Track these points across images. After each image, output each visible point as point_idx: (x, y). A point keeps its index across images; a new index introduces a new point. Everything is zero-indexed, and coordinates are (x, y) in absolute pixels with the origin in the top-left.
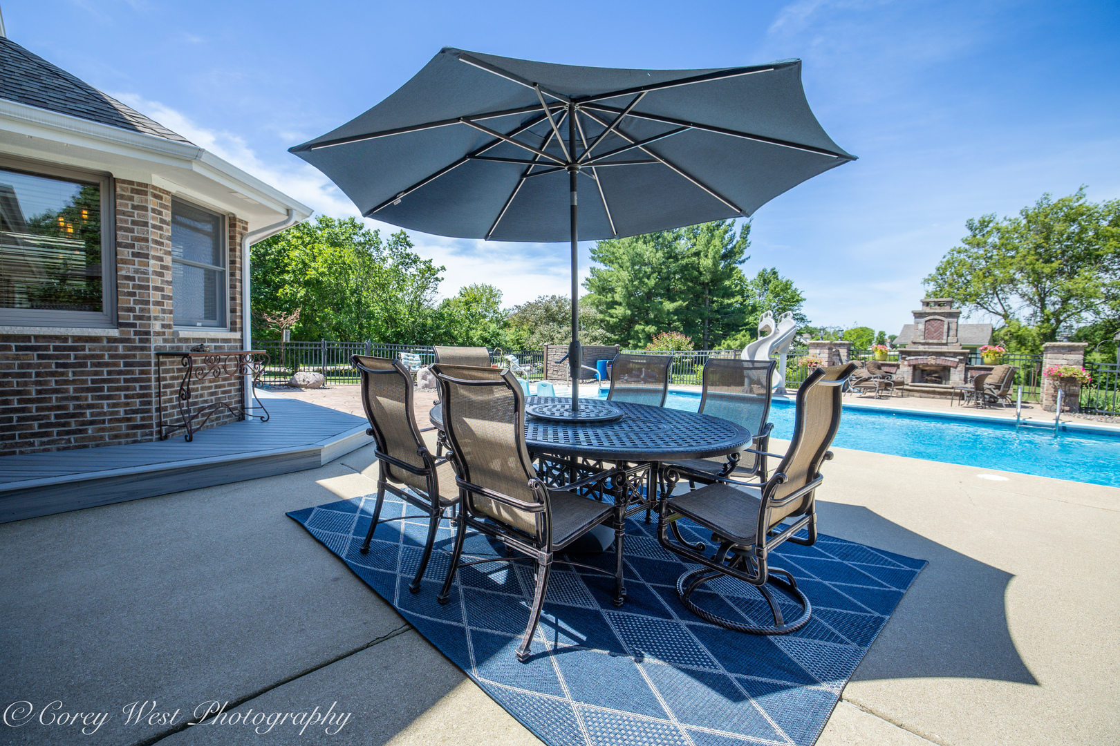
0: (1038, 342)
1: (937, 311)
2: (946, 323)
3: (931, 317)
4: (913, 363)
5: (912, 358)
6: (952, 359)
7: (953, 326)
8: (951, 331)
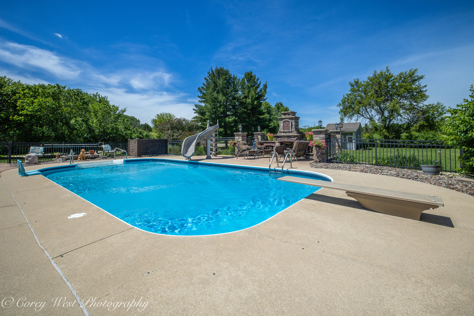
0: (382, 129)
1: (287, 117)
2: (290, 122)
3: (285, 120)
4: (280, 141)
5: (279, 139)
6: (293, 139)
7: (294, 123)
8: (293, 126)
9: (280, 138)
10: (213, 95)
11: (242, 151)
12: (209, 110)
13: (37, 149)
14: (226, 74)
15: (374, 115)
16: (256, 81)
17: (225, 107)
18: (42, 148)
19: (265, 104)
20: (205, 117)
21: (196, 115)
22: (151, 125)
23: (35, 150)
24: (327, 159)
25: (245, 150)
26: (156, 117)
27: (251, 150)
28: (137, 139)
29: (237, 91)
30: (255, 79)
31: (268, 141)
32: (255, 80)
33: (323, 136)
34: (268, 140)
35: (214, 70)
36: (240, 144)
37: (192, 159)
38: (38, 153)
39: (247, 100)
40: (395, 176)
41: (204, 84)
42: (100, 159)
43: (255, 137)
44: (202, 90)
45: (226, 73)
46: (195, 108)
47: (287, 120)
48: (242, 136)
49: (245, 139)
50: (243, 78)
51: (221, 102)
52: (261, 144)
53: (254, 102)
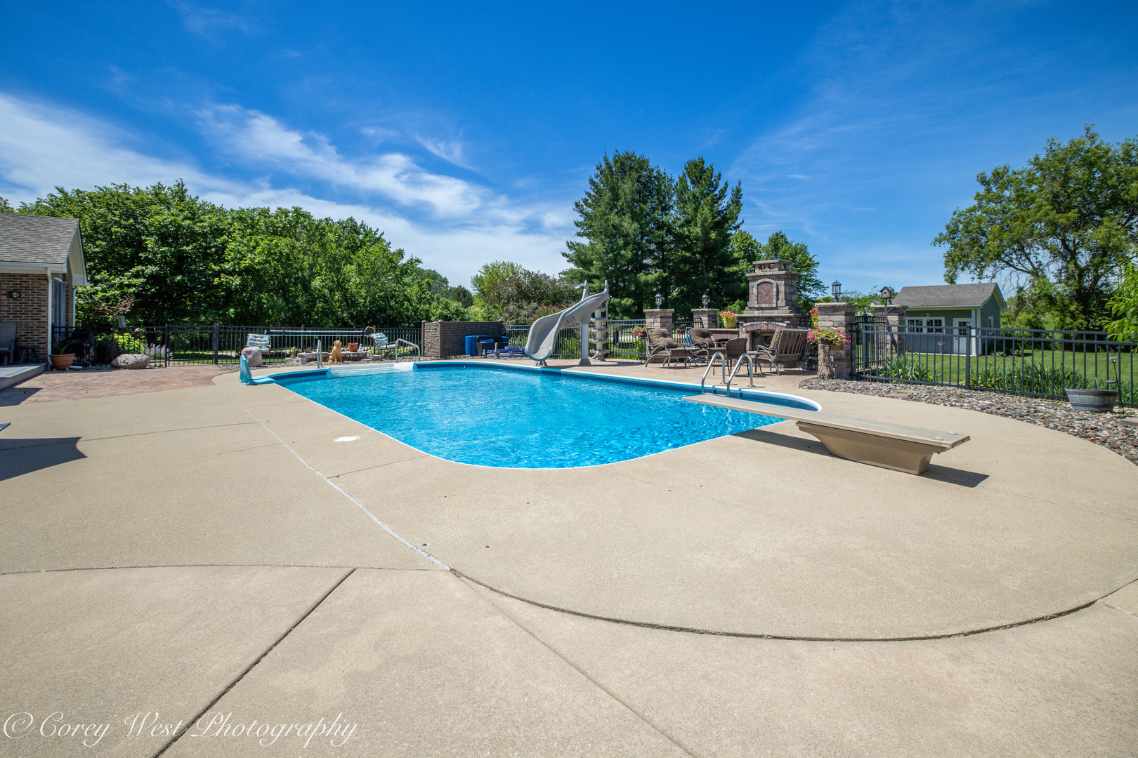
0: (1067, 302)
1: (766, 274)
2: (775, 285)
3: (762, 280)
4: (750, 329)
5: (749, 324)
6: (781, 324)
7: (782, 289)
8: (780, 294)
9: (750, 322)
10: (608, 219)
11: (658, 349)
12: (600, 255)
13: (259, 339)
14: (642, 168)
15: (1045, 262)
16: (715, 180)
17: (638, 246)
18: (266, 338)
19: (741, 237)
20: (590, 271)
21: (572, 266)
22: (473, 290)
23: (255, 340)
24: (850, 371)
25: (663, 349)
26: (483, 271)
27: (678, 348)
28: (440, 321)
29: (665, 209)
30: (711, 178)
31: (723, 329)
32: (713, 180)
33: (841, 318)
34: (722, 327)
35: (611, 161)
36: (652, 333)
37: (548, 365)
38: (261, 347)
39: (692, 230)
40: (978, 410)
41: (589, 194)
42: (368, 362)
43: (695, 319)
44: (585, 207)
45: (642, 165)
46: (568, 251)
47: (768, 280)
48: (661, 317)
49: (668, 324)
50: (681, 175)
51: (627, 236)
52: (705, 335)
53: (708, 233)
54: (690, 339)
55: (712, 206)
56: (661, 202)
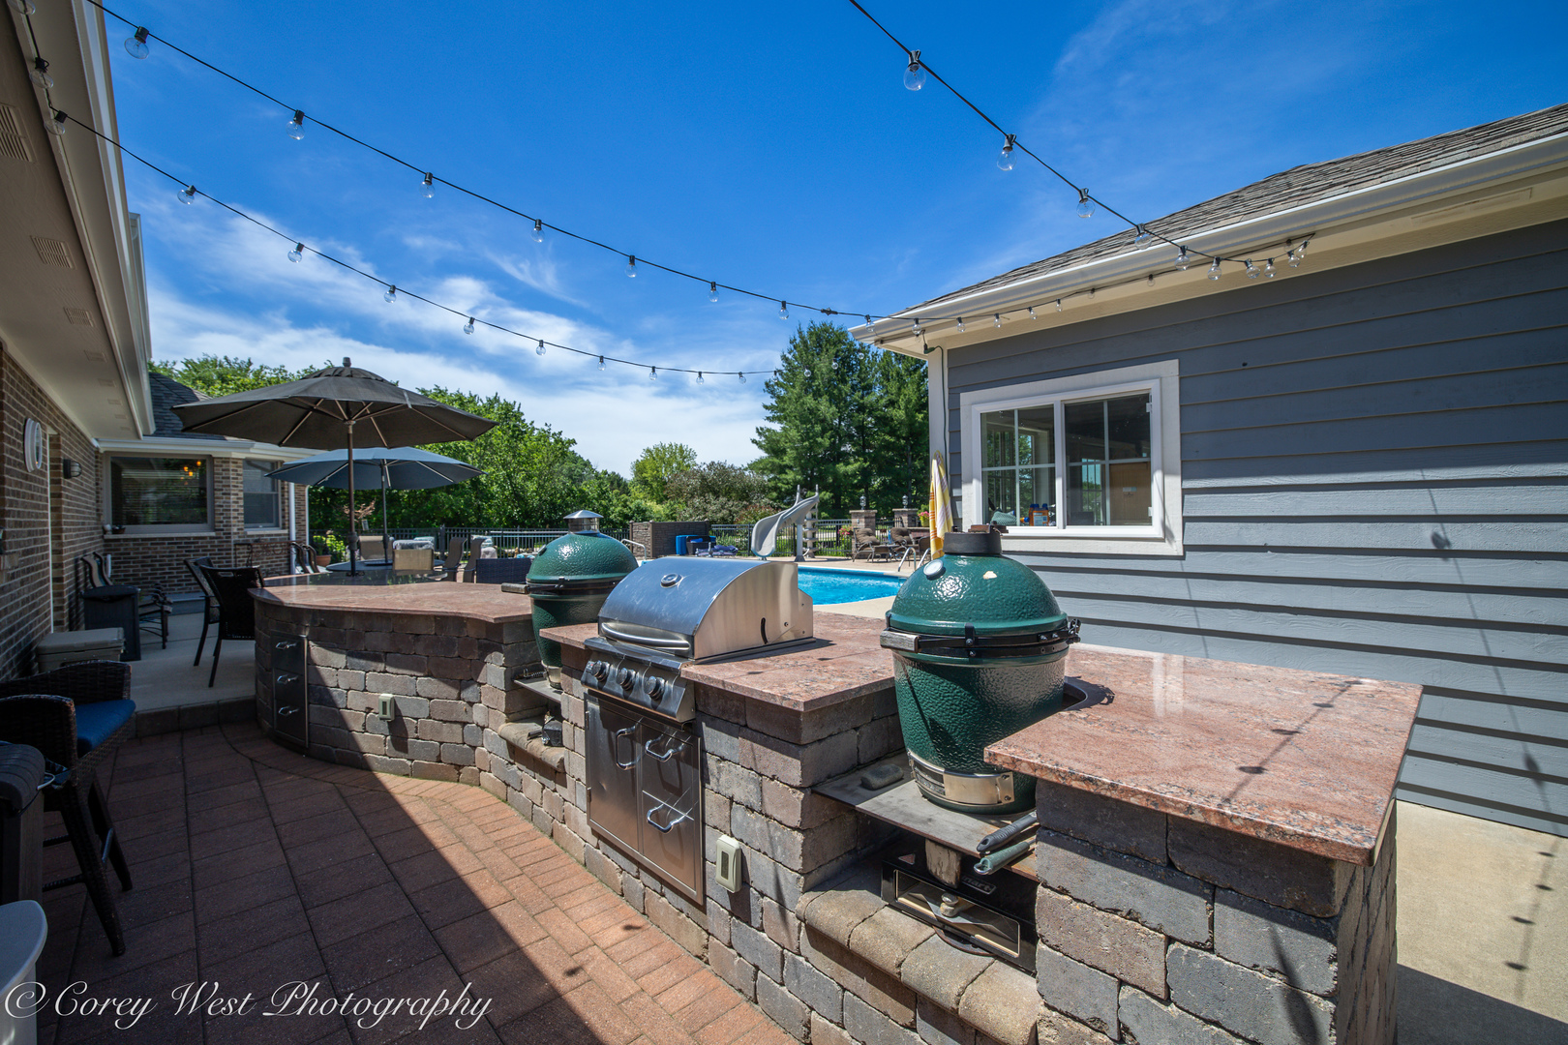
10: (804, 402)
11: (863, 547)
12: (794, 443)
14: (840, 342)
17: (837, 432)
18: (489, 539)
20: (782, 460)
21: (763, 454)
22: (630, 478)
25: (868, 546)
26: (645, 455)
27: (881, 546)
29: (868, 388)
31: (920, 528)
34: (920, 525)
35: (806, 334)
36: (858, 532)
39: (895, 412)
41: (781, 373)
43: (896, 518)
44: (776, 388)
45: (840, 338)
46: (757, 438)
48: (866, 518)
49: (871, 524)
51: (823, 421)
52: (904, 533)
53: (914, 417)
54: (891, 537)
55: (919, 385)
56: (863, 380)
